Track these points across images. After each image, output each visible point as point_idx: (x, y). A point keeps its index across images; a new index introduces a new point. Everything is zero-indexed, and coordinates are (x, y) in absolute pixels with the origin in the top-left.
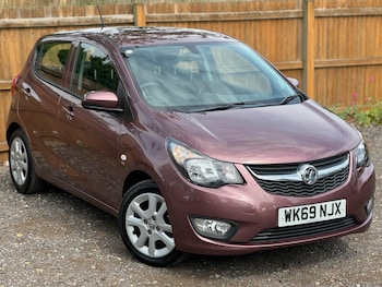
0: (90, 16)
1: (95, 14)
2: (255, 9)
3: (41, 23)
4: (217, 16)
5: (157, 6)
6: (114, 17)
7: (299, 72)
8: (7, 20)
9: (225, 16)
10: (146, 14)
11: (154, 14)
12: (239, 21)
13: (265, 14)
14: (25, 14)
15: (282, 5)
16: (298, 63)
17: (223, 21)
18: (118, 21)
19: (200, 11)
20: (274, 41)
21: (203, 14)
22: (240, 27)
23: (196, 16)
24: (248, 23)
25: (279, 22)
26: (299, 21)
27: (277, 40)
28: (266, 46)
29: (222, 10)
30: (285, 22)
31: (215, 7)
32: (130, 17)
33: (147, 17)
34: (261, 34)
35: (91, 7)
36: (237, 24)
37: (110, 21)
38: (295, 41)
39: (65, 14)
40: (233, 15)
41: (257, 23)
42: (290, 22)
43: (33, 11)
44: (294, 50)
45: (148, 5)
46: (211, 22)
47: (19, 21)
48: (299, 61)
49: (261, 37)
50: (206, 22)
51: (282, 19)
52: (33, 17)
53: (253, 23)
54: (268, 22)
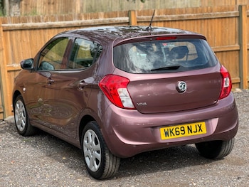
0: (101, 19)
1: (105, 17)
2: (207, 11)
3: (71, 24)
4: (183, 17)
5: (144, 11)
6: (116, 19)
7: (237, 52)
8: (50, 23)
9: (188, 17)
10: (137, 16)
11: (142, 17)
12: (197, 20)
13: (214, 15)
14: (61, 19)
15: (225, 8)
16: (237, 46)
17: (186, 20)
18: (119, 22)
19: (172, 14)
20: (220, 32)
21: (174, 16)
22: (197, 23)
23: (169, 17)
24: (203, 21)
25: (224, 20)
26: (237, 19)
27: (222, 32)
28: (215, 36)
29: (186, 12)
30: (227, 19)
31: (181, 11)
32: (127, 19)
33: (138, 19)
34: (211, 27)
35: (102, 14)
36: (196, 22)
37: (114, 22)
38: (234, 32)
39: (86, 18)
40: (193, 16)
41: (209, 20)
42: (231, 19)
43: (66, 17)
44: (234, 38)
45: (138, 11)
46: (179, 20)
47: (57, 23)
48: (237, 45)
49: (212, 30)
50: (175, 21)
51: (225, 18)
52: (66, 20)
53: (206, 21)
54: (216, 20)
